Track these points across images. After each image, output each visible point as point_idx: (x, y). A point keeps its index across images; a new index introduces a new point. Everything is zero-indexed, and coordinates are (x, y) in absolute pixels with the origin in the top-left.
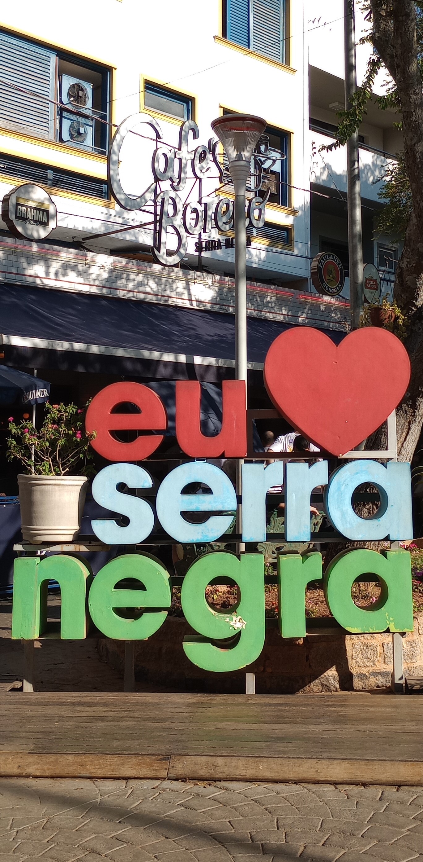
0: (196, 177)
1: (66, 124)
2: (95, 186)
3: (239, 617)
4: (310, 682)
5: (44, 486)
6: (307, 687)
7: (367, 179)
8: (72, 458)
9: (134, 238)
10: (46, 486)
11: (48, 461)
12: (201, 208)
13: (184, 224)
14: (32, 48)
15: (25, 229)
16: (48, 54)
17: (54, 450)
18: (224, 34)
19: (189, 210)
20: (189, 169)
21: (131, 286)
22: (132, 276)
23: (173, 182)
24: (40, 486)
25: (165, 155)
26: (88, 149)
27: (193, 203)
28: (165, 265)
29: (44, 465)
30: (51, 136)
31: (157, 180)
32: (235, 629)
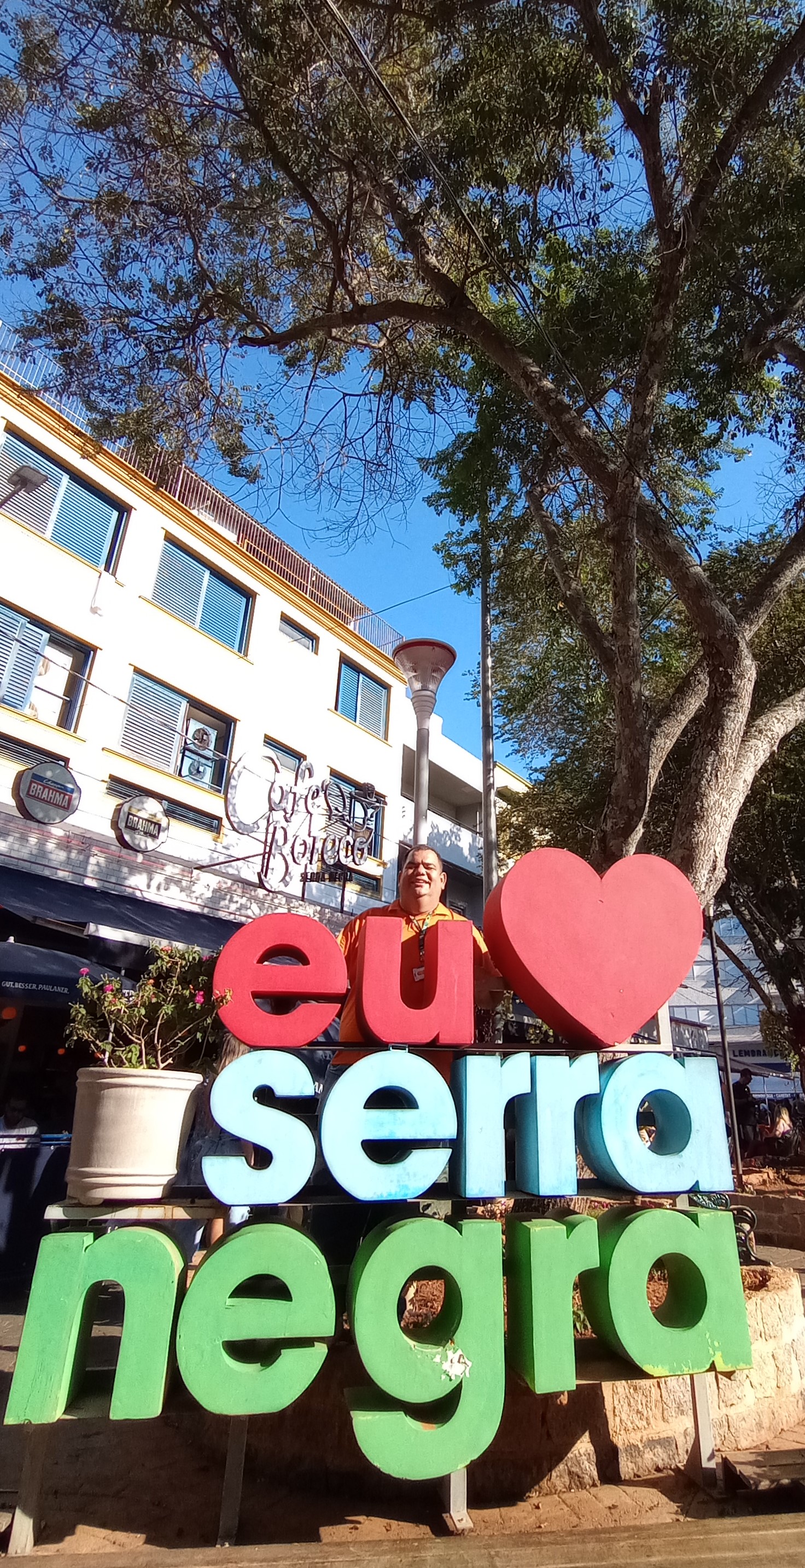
0: (308, 812)
1: (187, 762)
2: (207, 820)
3: (459, 1352)
4: (550, 1470)
5: (124, 1089)
6: (545, 1480)
7: (445, 843)
8: (182, 1039)
9: (236, 873)
10: (129, 1089)
11: (138, 1045)
12: (310, 841)
13: (292, 853)
14: (166, 692)
15: (133, 838)
16: (180, 699)
17: (152, 1024)
18: (336, 709)
19: (299, 841)
20: (302, 802)
21: (233, 907)
22: (236, 898)
23: (286, 813)
24: (117, 1089)
25: (281, 788)
26: (206, 787)
27: (303, 835)
28: (269, 891)
29: (130, 1051)
30: (171, 770)
31: (271, 809)
32: (451, 1380)
